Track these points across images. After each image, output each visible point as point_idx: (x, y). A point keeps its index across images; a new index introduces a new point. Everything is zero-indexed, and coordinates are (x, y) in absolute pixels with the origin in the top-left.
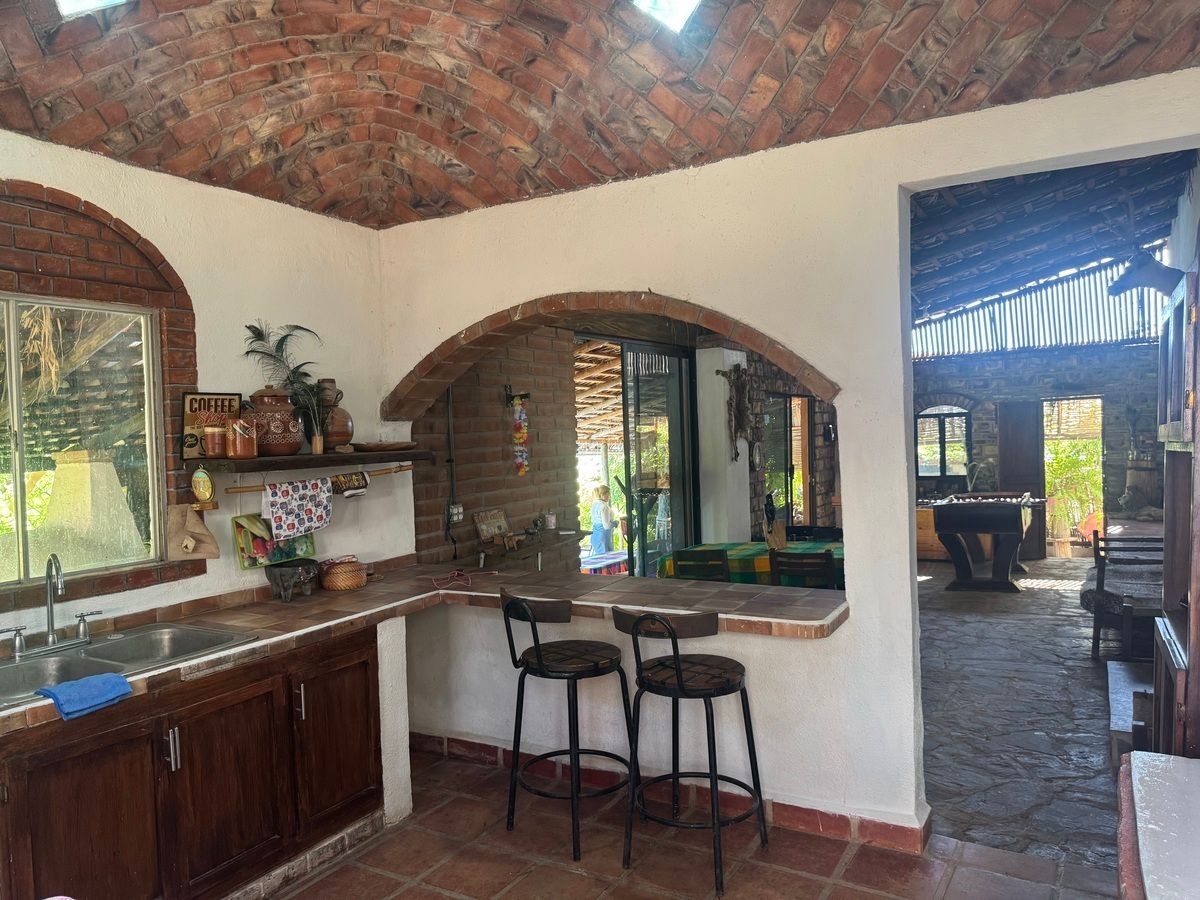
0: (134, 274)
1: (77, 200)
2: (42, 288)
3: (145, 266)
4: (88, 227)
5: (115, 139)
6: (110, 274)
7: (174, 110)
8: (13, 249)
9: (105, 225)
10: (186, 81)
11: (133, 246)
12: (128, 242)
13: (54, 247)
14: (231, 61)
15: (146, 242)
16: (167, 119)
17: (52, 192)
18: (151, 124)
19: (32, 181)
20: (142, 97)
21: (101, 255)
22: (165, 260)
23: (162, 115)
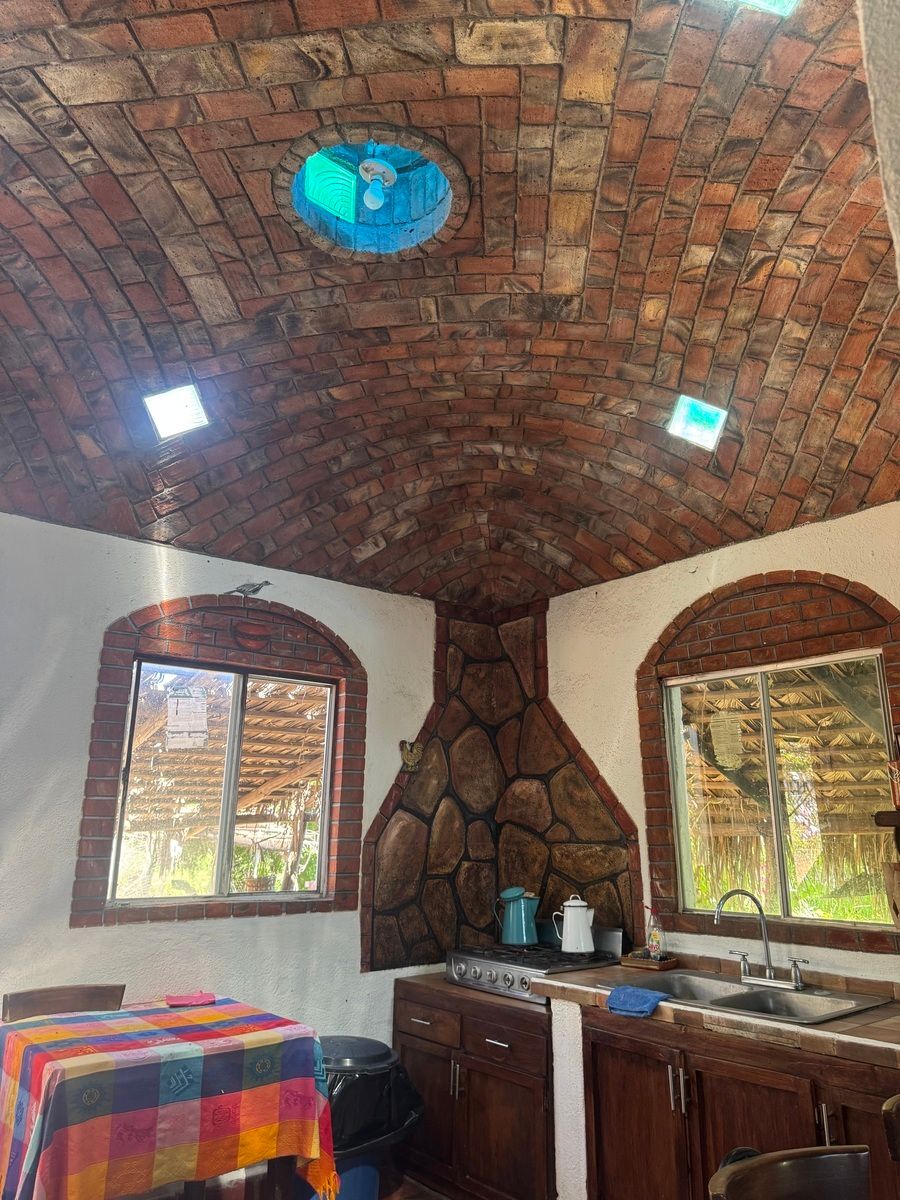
0: (847, 620)
1: (790, 573)
2: (768, 658)
3: (857, 608)
4: (800, 593)
5: (810, 505)
6: (823, 627)
7: (838, 453)
8: (745, 632)
9: (815, 584)
10: (823, 424)
11: (843, 593)
12: (836, 591)
13: (775, 620)
14: (838, 381)
15: (856, 585)
16: (839, 463)
17: (770, 575)
18: (831, 476)
19: (754, 574)
20: (805, 461)
21: (813, 614)
22: (877, 595)
23: (833, 463)
